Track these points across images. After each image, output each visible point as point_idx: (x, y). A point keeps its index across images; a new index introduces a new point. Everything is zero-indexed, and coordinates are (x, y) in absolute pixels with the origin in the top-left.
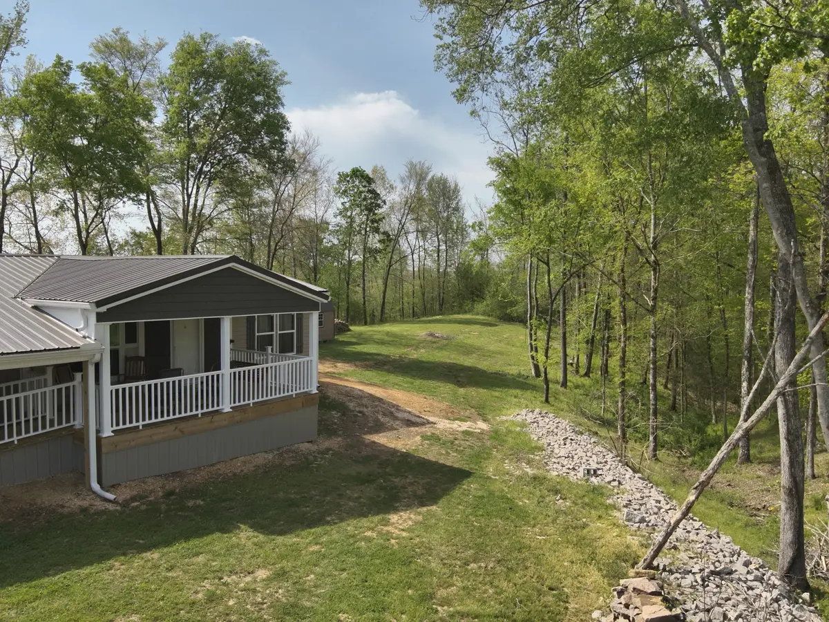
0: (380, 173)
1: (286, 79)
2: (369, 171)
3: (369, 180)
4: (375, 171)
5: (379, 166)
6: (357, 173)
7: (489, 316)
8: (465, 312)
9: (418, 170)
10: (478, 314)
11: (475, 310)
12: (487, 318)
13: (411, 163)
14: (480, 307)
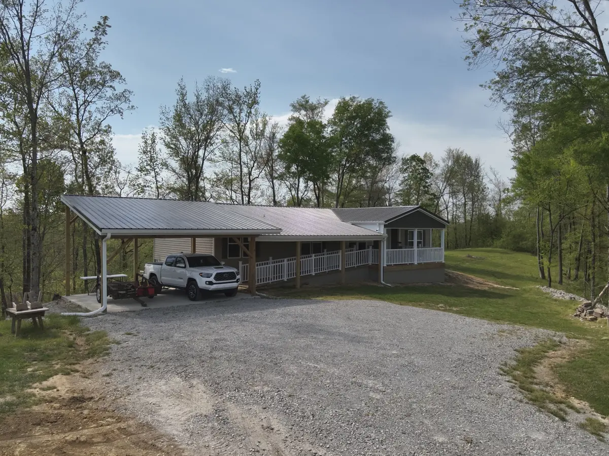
0: (428, 157)
1: (390, 114)
2: (422, 157)
3: (422, 162)
4: (425, 156)
5: (428, 153)
6: (414, 158)
7: (505, 248)
8: (488, 246)
9: (455, 154)
10: (497, 247)
11: (495, 245)
12: (504, 250)
13: (450, 150)
14: (498, 243)
